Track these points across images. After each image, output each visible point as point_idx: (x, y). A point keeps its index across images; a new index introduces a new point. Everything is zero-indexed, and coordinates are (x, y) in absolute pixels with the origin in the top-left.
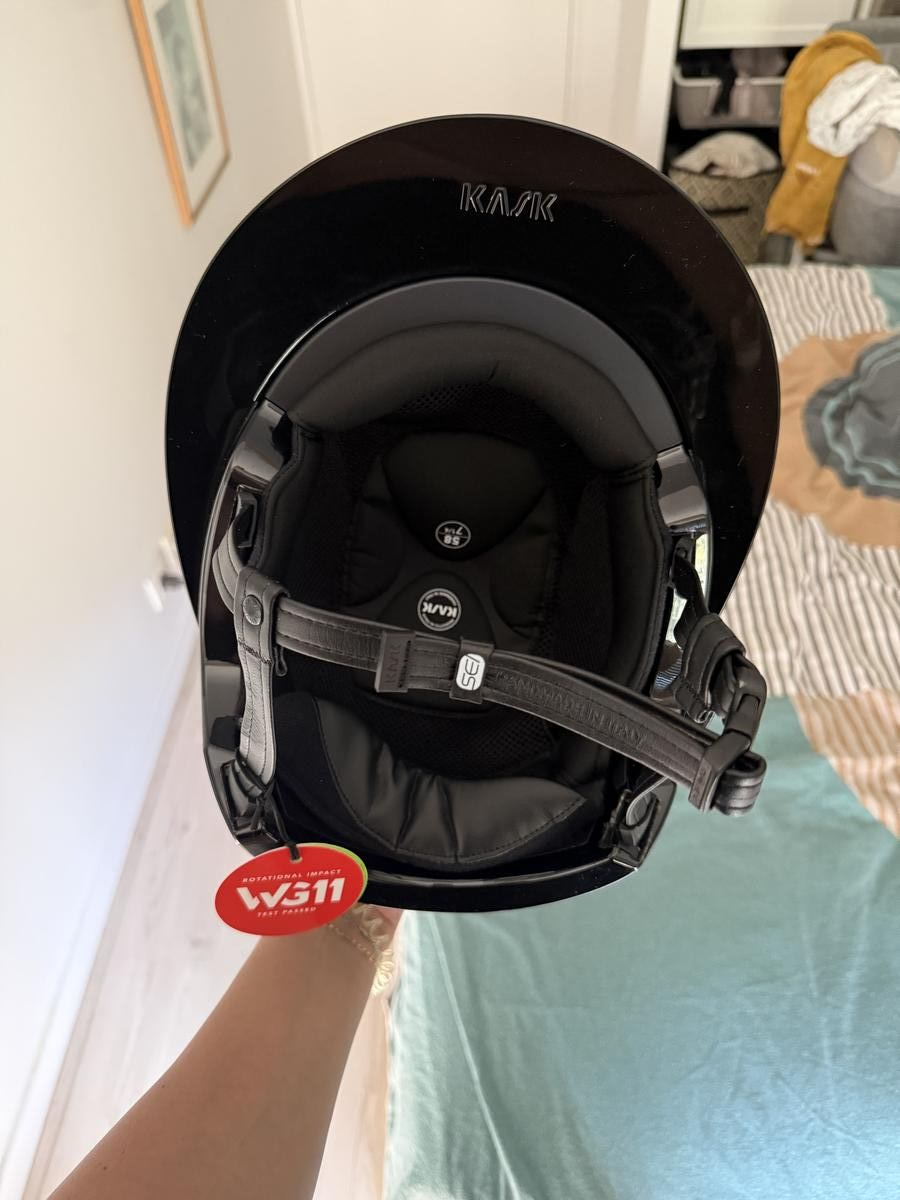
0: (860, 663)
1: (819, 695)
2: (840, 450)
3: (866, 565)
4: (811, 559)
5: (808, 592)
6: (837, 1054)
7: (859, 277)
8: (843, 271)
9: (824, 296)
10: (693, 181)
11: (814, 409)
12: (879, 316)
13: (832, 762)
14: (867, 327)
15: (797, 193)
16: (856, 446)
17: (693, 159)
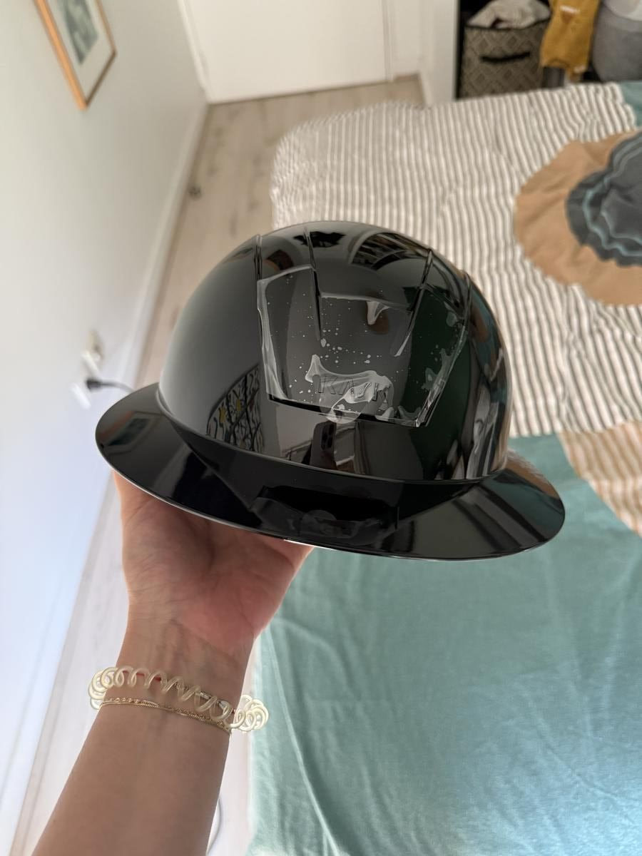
0: (615, 401)
1: (582, 430)
2: (596, 230)
3: (621, 322)
4: (575, 320)
5: (572, 347)
6: (597, 726)
7: (613, 90)
8: (600, 87)
9: (585, 108)
10: (485, 35)
11: (575, 199)
12: (629, 119)
13: (593, 484)
14: (619, 129)
15: (563, 31)
16: (611, 226)
17: (483, 18)
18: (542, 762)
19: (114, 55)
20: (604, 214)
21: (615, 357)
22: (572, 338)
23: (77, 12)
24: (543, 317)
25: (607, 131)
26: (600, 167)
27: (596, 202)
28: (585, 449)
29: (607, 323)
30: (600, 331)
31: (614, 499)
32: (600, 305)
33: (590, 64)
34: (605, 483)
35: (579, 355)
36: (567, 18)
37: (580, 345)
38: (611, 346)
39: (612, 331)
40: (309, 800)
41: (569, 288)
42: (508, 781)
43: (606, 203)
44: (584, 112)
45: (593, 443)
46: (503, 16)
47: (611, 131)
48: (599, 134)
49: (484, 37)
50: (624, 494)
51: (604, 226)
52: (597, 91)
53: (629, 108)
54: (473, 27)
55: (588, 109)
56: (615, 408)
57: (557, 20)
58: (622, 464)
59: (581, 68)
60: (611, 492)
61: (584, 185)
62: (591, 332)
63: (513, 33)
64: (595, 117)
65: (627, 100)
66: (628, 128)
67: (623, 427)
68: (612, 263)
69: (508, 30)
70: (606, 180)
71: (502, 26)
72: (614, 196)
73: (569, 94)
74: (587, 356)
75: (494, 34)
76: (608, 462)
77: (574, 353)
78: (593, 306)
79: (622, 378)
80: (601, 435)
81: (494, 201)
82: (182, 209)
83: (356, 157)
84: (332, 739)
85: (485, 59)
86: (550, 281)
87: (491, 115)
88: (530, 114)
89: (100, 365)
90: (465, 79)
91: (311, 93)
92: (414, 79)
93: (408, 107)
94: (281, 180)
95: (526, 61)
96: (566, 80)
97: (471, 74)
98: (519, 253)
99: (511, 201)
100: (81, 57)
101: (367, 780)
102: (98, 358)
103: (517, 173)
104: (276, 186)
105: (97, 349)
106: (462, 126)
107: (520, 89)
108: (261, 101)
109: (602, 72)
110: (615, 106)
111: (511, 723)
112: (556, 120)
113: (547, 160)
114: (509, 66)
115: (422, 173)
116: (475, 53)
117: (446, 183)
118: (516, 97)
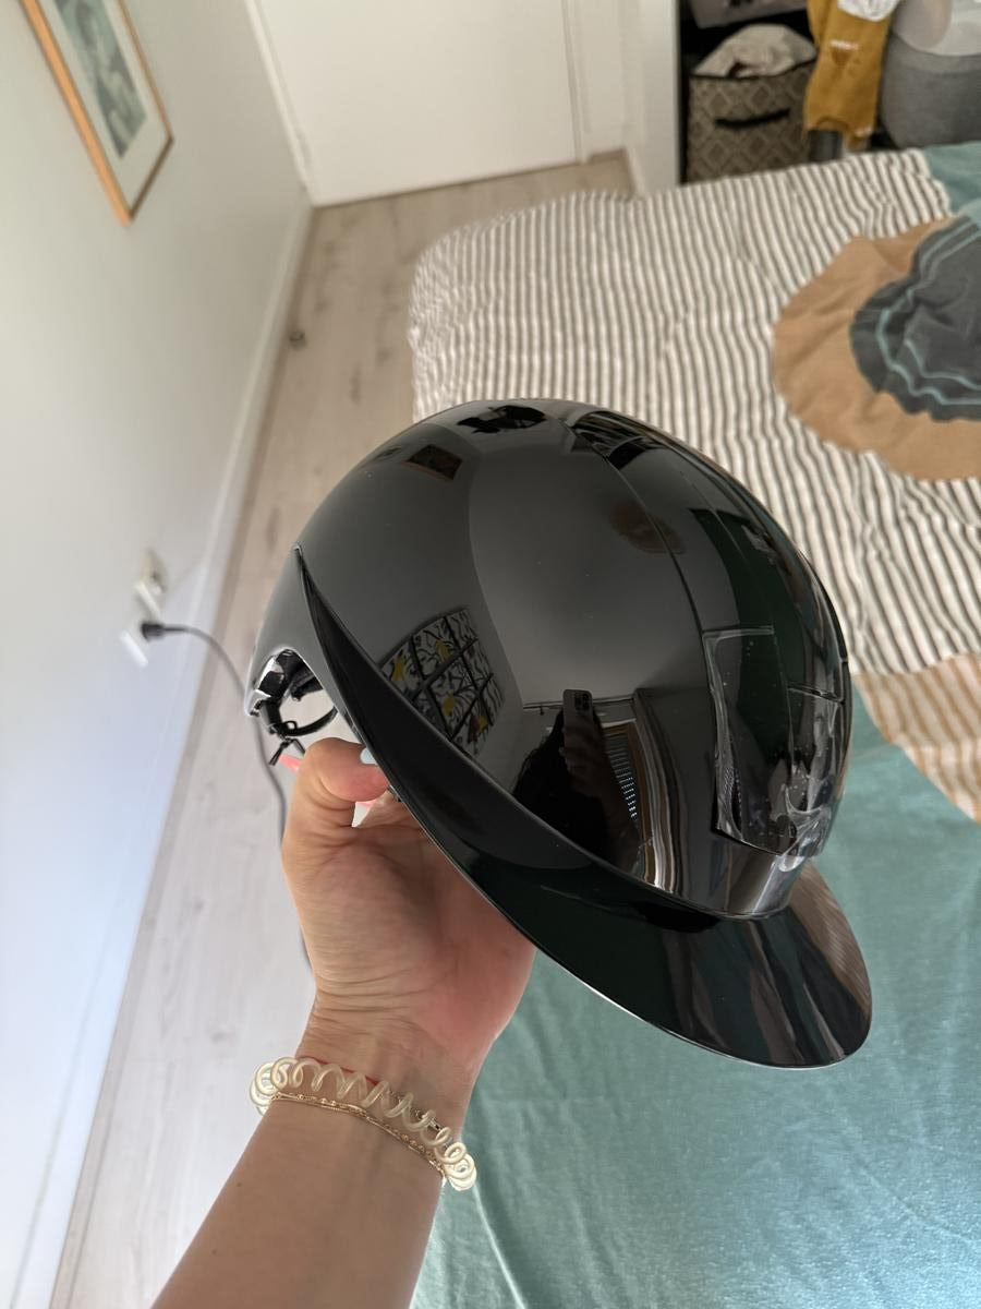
1: (891, 670)
2: (898, 368)
3: (942, 504)
4: (871, 505)
5: (870, 545)
7: (914, 160)
8: (894, 155)
9: (873, 187)
10: (720, 87)
11: (863, 323)
12: (940, 202)
13: (910, 752)
14: (926, 217)
15: (836, 75)
16: (920, 361)
17: (717, 63)
18: (850, 1186)
19: (170, 142)
20: (908, 343)
21: (935, 557)
22: (868, 531)
23: (114, 83)
24: (822, 502)
25: (907, 221)
26: (900, 275)
27: (896, 327)
28: (896, 699)
29: (921, 507)
30: (910, 519)
31: (942, 774)
32: (910, 480)
33: (879, 122)
34: (929, 751)
35: (880, 556)
36: (840, 57)
37: (881, 542)
38: (929, 541)
39: (929, 517)
40: (492, 1256)
41: (861, 457)
42: (799, 1219)
43: (910, 328)
44: (872, 194)
45: (907, 688)
46: (746, 58)
47: (914, 221)
48: (896, 226)
49: (720, 90)
50: (959, 766)
51: (908, 361)
52: (890, 162)
53: (939, 185)
54: (701, 77)
55: (879, 189)
56: (939, 636)
57: (825, 61)
58: (953, 720)
59: (867, 130)
60: (938, 763)
61: (876, 303)
62: (897, 523)
63: (761, 83)
64: (889, 200)
65: (936, 174)
66: (939, 215)
67: (952, 662)
68: (924, 417)
69: (754, 78)
70: (910, 293)
71: (746, 73)
72: (921, 316)
73: (849, 169)
74: (893, 558)
75: (733, 85)
76: (931, 717)
77: (872, 554)
78: (898, 483)
79: (947, 589)
80: (919, 677)
81: (742, 332)
82: (279, 364)
83: (533, 275)
84: (524, 1160)
85: (722, 123)
86: (831, 446)
87: (733, 204)
88: (791, 199)
89: (161, 601)
90: (693, 154)
91: (465, 185)
92: (618, 158)
93: (608, 198)
94: (422, 315)
95: (784, 122)
96: (845, 147)
97: (703, 146)
98: (782, 408)
99: (768, 331)
100: (121, 148)
101: (580, 1223)
102: (157, 590)
103: (775, 289)
104: (415, 323)
105: (156, 577)
106: (690, 224)
107: (776, 165)
108: (392, 199)
109: (897, 135)
110: (919, 183)
111: (799, 1126)
112: (830, 206)
113: (819, 268)
114: (758, 132)
115: (633, 296)
116: (706, 114)
117: (670, 309)
118: (768, 176)
